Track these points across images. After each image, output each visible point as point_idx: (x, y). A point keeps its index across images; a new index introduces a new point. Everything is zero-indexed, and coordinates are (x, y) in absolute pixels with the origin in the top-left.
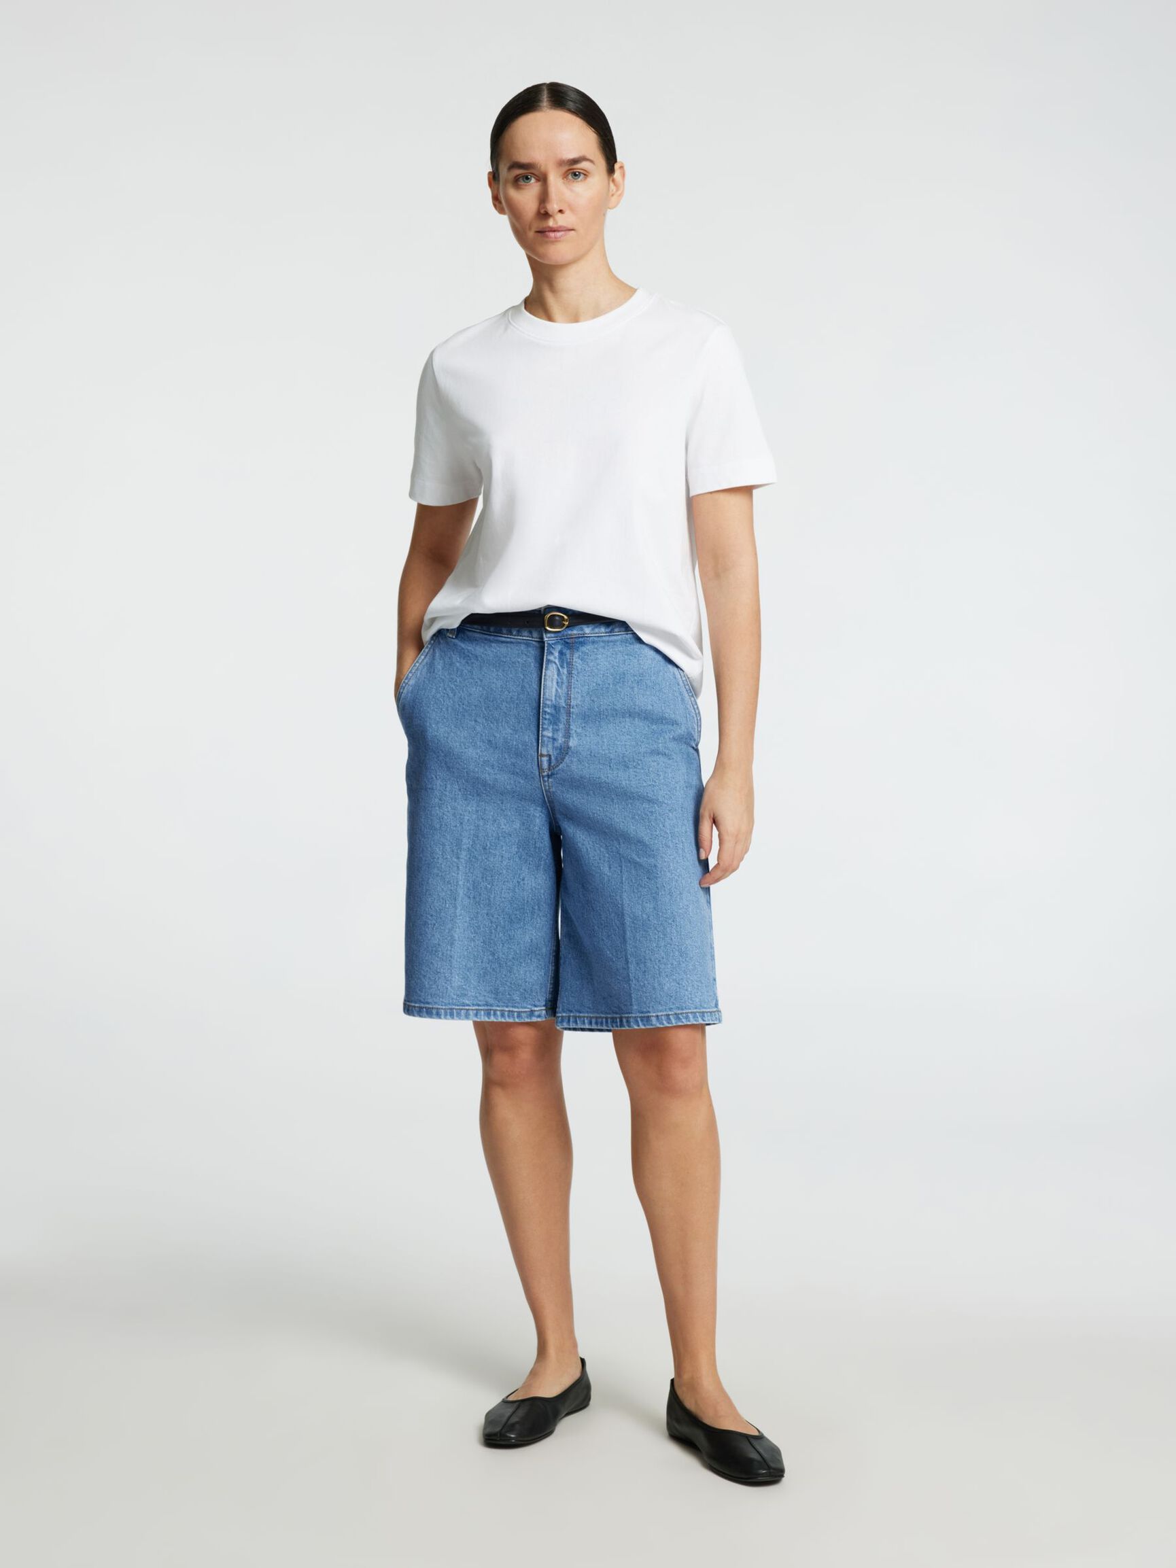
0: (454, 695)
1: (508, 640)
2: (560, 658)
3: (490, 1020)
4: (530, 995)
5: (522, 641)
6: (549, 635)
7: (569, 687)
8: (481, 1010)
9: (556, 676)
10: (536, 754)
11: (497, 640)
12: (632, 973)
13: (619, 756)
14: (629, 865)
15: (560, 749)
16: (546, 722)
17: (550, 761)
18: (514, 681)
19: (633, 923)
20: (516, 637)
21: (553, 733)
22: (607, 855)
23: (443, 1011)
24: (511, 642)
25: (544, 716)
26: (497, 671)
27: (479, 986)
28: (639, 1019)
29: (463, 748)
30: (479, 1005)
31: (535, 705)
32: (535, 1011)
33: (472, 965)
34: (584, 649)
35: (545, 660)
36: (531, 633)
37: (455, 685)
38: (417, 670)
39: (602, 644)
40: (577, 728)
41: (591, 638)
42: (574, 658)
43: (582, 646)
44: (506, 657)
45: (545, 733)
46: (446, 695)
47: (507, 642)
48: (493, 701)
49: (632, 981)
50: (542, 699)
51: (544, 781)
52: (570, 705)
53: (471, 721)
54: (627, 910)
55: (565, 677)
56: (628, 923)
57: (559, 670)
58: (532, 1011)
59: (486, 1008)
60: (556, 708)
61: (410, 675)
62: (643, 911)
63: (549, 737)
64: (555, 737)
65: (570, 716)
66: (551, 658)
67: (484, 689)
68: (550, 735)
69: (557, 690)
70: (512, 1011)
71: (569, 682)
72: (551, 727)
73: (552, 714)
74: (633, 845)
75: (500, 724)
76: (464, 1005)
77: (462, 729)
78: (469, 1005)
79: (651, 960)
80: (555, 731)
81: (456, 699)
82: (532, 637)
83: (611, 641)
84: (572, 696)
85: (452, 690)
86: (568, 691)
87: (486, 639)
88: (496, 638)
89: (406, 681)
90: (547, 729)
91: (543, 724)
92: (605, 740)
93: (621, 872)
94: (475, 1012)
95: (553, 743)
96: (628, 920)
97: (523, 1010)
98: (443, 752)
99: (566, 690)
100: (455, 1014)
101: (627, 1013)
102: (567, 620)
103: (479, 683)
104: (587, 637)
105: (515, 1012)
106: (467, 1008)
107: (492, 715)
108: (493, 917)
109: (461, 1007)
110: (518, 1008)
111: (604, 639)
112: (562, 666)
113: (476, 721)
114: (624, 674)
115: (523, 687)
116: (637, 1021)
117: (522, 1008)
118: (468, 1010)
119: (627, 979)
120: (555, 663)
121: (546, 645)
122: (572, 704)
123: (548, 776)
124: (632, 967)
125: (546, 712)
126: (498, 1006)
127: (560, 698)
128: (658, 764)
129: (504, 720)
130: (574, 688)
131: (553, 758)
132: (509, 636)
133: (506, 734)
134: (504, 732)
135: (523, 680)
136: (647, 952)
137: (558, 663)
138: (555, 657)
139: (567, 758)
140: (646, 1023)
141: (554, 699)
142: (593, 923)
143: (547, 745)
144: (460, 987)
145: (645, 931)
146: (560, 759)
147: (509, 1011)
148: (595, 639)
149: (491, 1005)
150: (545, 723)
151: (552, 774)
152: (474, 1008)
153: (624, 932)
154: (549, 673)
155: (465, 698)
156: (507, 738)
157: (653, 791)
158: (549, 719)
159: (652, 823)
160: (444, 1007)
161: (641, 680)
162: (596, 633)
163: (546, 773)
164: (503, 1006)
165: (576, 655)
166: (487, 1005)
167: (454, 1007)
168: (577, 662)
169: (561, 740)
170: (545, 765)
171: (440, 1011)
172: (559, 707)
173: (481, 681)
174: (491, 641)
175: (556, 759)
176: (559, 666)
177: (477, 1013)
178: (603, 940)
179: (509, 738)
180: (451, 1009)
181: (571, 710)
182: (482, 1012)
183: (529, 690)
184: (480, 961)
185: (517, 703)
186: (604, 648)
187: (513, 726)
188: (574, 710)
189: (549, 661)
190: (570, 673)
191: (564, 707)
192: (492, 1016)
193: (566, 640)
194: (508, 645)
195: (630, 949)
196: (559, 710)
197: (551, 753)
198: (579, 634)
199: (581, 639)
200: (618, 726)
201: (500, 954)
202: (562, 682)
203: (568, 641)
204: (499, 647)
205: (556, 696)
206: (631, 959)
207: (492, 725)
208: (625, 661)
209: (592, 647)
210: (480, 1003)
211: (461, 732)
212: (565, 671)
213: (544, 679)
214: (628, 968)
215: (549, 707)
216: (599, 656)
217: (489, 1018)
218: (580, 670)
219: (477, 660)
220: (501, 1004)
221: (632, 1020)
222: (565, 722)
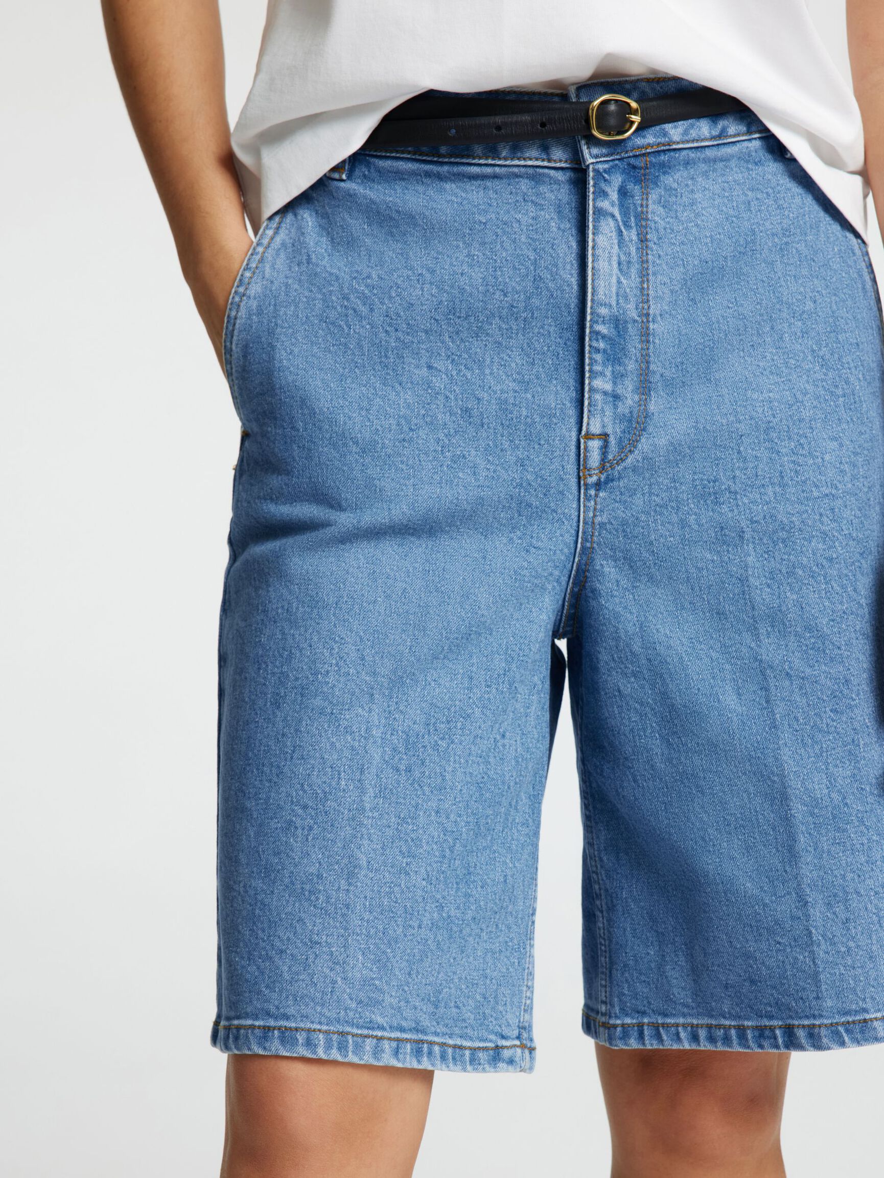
0: (372, 310)
1: (489, 170)
2: (621, 205)
3: (420, 1067)
4: (493, 1008)
5: (523, 170)
6: (595, 151)
7: (644, 275)
8: (407, 1040)
9: (617, 247)
10: (574, 434)
11: (459, 174)
12: (816, 928)
13: (757, 427)
14: (787, 683)
15: (630, 421)
16: (598, 357)
17: (605, 448)
18: (514, 268)
19: (812, 814)
20: (508, 163)
21: (615, 383)
22: (728, 667)
23: (321, 1036)
24: (495, 177)
25: (595, 344)
26: (468, 245)
27: (408, 984)
28: (841, 1029)
29: (406, 428)
30: (402, 1030)
31: (571, 319)
32: (503, 1047)
33: (400, 931)
34: (668, 180)
35: (591, 212)
36: (545, 149)
37: (367, 286)
38: (261, 260)
39: (703, 167)
40: (664, 366)
41: (684, 153)
42: (650, 202)
43: (664, 173)
44: (485, 211)
45: (598, 383)
46: (351, 312)
47: (484, 177)
48: (468, 316)
49: (819, 945)
50: (589, 304)
51: (587, 498)
52: (648, 315)
53: (417, 367)
54: (795, 785)
55: (633, 250)
56: (800, 817)
57: (620, 233)
58: (497, 1046)
59: (414, 1036)
60: (618, 323)
61: (248, 274)
62: (831, 786)
63: (605, 393)
64: (619, 391)
65: (648, 341)
66: (604, 204)
67: (441, 290)
68: (608, 387)
69: (619, 282)
70: (461, 1047)
71: (643, 262)
72: (610, 368)
73: (610, 339)
74: (792, 638)
75: (487, 371)
76: (371, 1025)
77: (399, 388)
78: (382, 1028)
79: (858, 893)
80: (617, 377)
81: (378, 318)
82: (549, 161)
83: (721, 160)
84: (651, 292)
85: (364, 299)
86: (642, 282)
87: (428, 174)
88: (456, 169)
89: (241, 290)
90: (602, 374)
91: (593, 362)
92: (725, 391)
93: (767, 702)
94: (394, 1044)
95: (615, 407)
96: (798, 810)
97: (482, 1045)
98: (357, 443)
99: (638, 280)
100: (351, 1048)
101: (807, 1017)
102: (635, 112)
103: (428, 276)
104: (675, 150)
105: (465, 1048)
106: (379, 1034)
107: (468, 350)
108: (448, 818)
109: (365, 1032)
110: (471, 1039)
111: (709, 153)
112: (627, 225)
113: (430, 367)
114: (753, 232)
115: (537, 279)
116: (838, 1033)
117: (482, 1040)
118: (380, 1039)
119: (807, 942)
120: (613, 216)
121: (591, 174)
122: (651, 312)
123: (598, 486)
124: (817, 912)
125: (598, 333)
126: (436, 1034)
127: (626, 297)
128: (841, 445)
129: (496, 359)
130: (654, 274)
131: (612, 441)
132: (490, 161)
133: (502, 391)
134: (499, 388)
135: (535, 263)
136: (850, 876)
137: (619, 218)
138: (610, 203)
139: (643, 440)
140: (859, 1036)
141: (614, 303)
142: (701, 820)
143: (603, 410)
144: (366, 982)
145: (838, 829)
146: (629, 444)
147: (455, 1047)
148: (692, 155)
149: (424, 1032)
150: (595, 361)
151: (609, 480)
152: (393, 1035)
153: (793, 838)
154: (601, 239)
155: (398, 315)
156: (506, 401)
157: (832, 509)
158: (605, 351)
159: (833, 583)
160: (324, 1028)
161: (787, 243)
162: (693, 141)
163: (594, 479)
164: (444, 1034)
165: (653, 196)
166: (417, 1031)
167: (348, 1029)
168: (655, 212)
169: (630, 399)
170: (594, 459)
171: (314, 1035)
172: (626, 322)
173: (432, 272)
174: (440, 177)
175: (620, 441)
176: (621, 224)
177: (398, 1048)
178: (732, 858)
179: (511, 401)
180: (342, 1034)
181: (651, 326)
182: (409, 1046)
183: (551, 285)
184: (416, 925)
185: (525, 320)
186: (705, 174)
187: (518, 373)
188: (656, 326)
189: (599, 212)
190: (643, 240)
191: (635, 321)
192: (425, 1059)
193: (632, 161)
194: (489, 183)
195: (808, 872)
196: (625, 329)
197: (609, 430)
198: (659, 144)
199: (663, 158)
200: (750, 355)
201: (452, 907)
202: (629, 262)
203: (639, 162)
204: (465, 191)
205: (618, 295)
206: (812, 896)
207: (469, 375)
208: (749, 203)
209: (685, 174)
210: (404, 1024)
211: (398, 394)
212: (634, 233)
213: (593, 255)
214: (808, 917)
215: (603, 323)
216: (698, 196)
217: (419, 1062)
218: (662, 231)
219: (415, 225)
220: (441, 1029)
221: (823, 1032)
222: (638, 355)
